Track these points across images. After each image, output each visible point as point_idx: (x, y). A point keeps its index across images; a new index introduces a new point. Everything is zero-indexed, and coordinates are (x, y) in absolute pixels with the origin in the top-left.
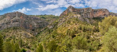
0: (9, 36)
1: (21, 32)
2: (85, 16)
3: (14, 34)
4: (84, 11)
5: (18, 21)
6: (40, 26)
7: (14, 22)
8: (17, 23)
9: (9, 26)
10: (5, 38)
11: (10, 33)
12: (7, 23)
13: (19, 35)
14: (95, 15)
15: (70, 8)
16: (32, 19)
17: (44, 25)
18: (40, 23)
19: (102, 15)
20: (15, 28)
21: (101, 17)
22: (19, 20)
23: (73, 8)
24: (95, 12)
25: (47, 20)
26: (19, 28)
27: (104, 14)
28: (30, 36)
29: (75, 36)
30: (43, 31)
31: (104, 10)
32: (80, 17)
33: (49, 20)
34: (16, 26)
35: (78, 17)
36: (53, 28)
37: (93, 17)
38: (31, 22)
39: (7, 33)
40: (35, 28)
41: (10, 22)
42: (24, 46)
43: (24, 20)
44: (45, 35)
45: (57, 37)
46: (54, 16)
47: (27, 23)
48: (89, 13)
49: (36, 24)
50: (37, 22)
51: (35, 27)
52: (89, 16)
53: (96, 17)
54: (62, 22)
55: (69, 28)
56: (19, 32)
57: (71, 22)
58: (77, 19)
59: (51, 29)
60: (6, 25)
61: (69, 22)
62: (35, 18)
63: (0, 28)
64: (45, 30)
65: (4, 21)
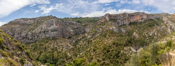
0: (51, 48)
1: (62, 43)
2: (121, 22)
3: (54, 45)
4: (120, 17)
5: (56, 31)
6: (76, 32)
7: (52, 31)
8: (56, 32)
9: (48, 35)
10: (46, 50)
11: (50, 44)
12: (44, 32)
13: (61, 47)
14: (132, 20)
15: (107, 16)
16: (67, 24)
17: (80, 31)
18: (76, 28)
19: (139, 19)
20: (54, 38)
21: (138, 22)
22: (57, 29)
23: (109, 15)
24: (132, 17)
25: (83, 24)
26: (58, 39)
27: (141, 17)
28: (71, 48)
29: (109, 51)
30: (81, 39)
31: (142, 14)
32: (115, 29)
33: (85, 25)
34: (55, 36)
35: (113, 29)
36: (91, 38)
37: (130, 22)
38: (67, 28)
39: (47, 44)
40: (71, 35)
41: (48, 31)
42: (69, 59)
43: (61, 27)
44: (84, 45)
45: (98, 52)
46: (90, 20)
47: (64, 30)
48: (125, 19)
49: (72, 31)
50: (73, 27)
51: (72, 33)
52: (125, 22)
53: (133, 21)
54: (99, 33)
55: (105, 43)
56: (60, 44)
57: (107, 36)
58: (112, 32)
59: (89, 38)
60: (43, 34)
61: (105, 36)
62: (71, 23)
63: (38, 37)
64: (83, 38)
65: (40, 29)
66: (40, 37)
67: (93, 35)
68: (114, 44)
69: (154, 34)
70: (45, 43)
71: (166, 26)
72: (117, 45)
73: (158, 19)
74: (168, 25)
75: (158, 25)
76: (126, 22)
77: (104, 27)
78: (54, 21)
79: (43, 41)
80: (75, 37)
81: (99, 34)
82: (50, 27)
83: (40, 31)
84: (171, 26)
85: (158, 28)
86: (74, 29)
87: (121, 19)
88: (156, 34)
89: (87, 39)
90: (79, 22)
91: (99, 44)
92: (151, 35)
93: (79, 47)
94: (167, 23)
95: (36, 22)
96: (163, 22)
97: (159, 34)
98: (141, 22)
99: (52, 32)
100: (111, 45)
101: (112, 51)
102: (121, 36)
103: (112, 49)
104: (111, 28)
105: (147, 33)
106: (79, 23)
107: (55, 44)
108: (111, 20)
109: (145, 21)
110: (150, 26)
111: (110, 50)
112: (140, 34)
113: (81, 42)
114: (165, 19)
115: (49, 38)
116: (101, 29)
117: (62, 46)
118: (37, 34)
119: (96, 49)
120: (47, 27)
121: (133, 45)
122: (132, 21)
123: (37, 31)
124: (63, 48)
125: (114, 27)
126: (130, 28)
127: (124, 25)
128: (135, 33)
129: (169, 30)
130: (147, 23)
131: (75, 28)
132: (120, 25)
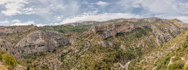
2: (108, 34)
4: (106, 28)
5: (44, 46)
6: (59, 43)
9: (34, 51)
12: (30, 46)
15: (93, 28)
16: (50, 34)
17: (64, 43)
18: (60, 39)
19: (126, 29)
20: (42, 54)
21: (124, 32)
22: (44, 43)
23: (96, 27)
24: (118, 27)
25: (67, 34)
26: (46, 54)
27: (128, 27)
30: (67, 53)
31: (129, 24)
32: (103, 44)
34: (42, 51)
35: (101, 44)
36: (79, 52)
37: (116, 33)
38: (50, 39)
40: (56, 47)
41: (34, 46)
44: (73, 60)
46: (73, 29)
48: (112, 30)
50: (56, 38)
54: (87, 47)
55: (96, 60)
56: (50, 61)
57: (97, 52)
58: (101, 48)
59: (77, 53)
60: (29, 48)
61: (94, 52)
62: (53, 33)
63: (23, 52)
64: (69, 52)
65: (24, 42)
66: (26, 52)
67: (80, 49)
68: (104, 60)
69: (142, 45)
70: (33, 60)
71: (154, 35)
72: (107, 61)
73: (146, 27)
74: (156, 34)
75: (145, 34)
76: (113, 34)
77: (91, 40)
78: (40, 35)
79: (29, 57)
80: (59, 50)
81: (87, 49)
82: (35, 40)
83: (24, 45)
84: (159, 36)
85: (146, 38)
86: (57, 40)
87: (108, 30)
88: (143, 46)
89: (74, 54)
90: (61, 31)
91: (89, 60)
92: (138, 46)
93: (67, 62)
94: (155, 32)
95: (16, 32)
96: (151, 30)
97: (146, 46)
98: (128, 33)
99: (39, 47)
100: (101, 61)
101: (103, 68)
102: (109, 51)
103: (103, 66)
104: (99, 43)
105: (134, 45)
106: (62, 33)
107: (44, 61)
108: (97, 32)
109: (132, 32)
110: (138, 37)
111: (101, 67)
112: (127, 46)
113: (68, 56)
114: (153, 27)
115: (36, 53)
116: (88, 43)
117: (52, 63)
118: (22, 49)
119: (87, 65)
120: (32, 41)
121: (121, 60)
122: (119, 31)
123: (21, 46)
124: (54, 65)
125: (102, 42)
126: (116, 40)
127: (111, 37)
128: (122, 46)
129: (157, 40)
130: (134, 33)
131: (58, 38)
132: (107, 37)
